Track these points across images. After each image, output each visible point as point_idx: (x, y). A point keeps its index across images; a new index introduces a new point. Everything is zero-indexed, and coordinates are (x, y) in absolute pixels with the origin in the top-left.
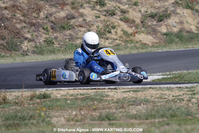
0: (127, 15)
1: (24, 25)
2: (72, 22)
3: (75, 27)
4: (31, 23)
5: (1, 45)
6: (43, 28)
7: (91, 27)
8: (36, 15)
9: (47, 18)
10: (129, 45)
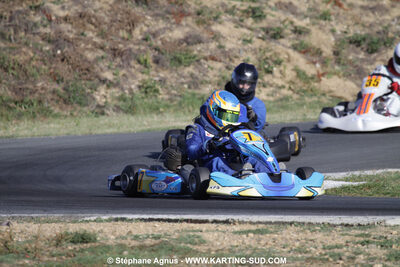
0: (306, 39)
1: (101, 53)
2: (197, 49)
3: (202, 61)
4: (114, 50)
5: (54, 92)
6: (139, 62)
7: (233, 62)
8: (126, 35)
9: (146, 39)
10: (306, 99)
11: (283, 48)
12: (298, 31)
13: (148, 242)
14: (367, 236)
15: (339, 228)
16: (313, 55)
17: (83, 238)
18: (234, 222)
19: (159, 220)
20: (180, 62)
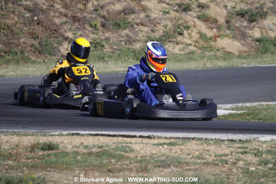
0: (207, 12)
1: (65, 19)
2: (131, 18)
3: (135, 26)
4: (75, 17)
5: (32, 46)
6: (91, 26)
7: (156, 26)
8: (82, 7)
9: (96, 10)
10: (206, 53)
11: (190, 18)
12: (201, 6)
13: (94, 150)
14: (245, 148)
15: (226, 143)
16: (211, 23)
17: (50, 147)
18: (154, 137)
19: (102, 135)
20: (119, 26)
